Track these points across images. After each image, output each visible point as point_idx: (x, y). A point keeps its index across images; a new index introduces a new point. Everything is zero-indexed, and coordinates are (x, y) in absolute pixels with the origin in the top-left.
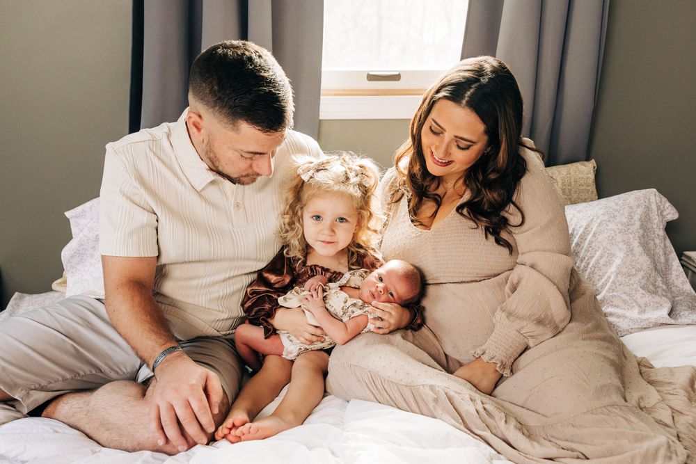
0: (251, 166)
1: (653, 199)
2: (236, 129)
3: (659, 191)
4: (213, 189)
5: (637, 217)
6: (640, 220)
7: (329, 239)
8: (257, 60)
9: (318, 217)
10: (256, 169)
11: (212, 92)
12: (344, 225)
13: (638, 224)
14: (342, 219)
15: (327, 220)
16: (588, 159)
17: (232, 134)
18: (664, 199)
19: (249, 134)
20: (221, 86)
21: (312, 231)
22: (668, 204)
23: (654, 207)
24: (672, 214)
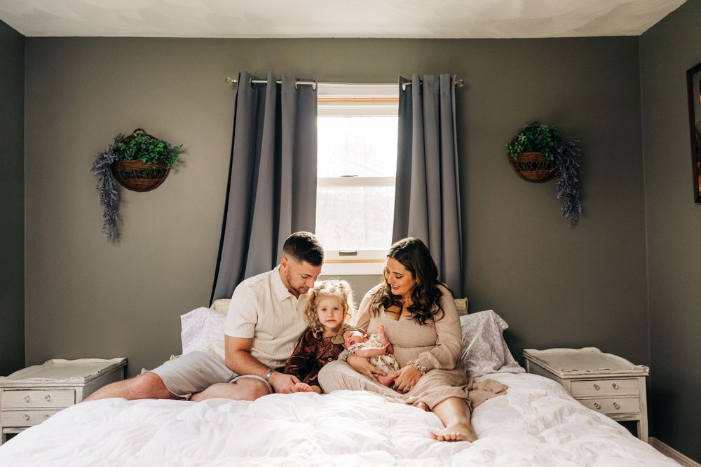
0: (305, 283)
1: (491, 315)
2: (301, 264)
3: (495, 311)
4: (288, 301)
5: (482, 323)
6: (484, 324)
7: (331, 319)
8: (312, 239)
9: (325, 310)
10: (307, 284)
11: (293, 249)
12: (337, 311)
13: (482, 327)
14: (336, 309)
15: (329, 310)
16: (463, 297)
17: (299, 266)
18: (498, 316)
19: (306, 267)
20: (297, 247)
21: (323, 317)
22: (501, 319)
23: (492, 319)
24: (505, 326)
